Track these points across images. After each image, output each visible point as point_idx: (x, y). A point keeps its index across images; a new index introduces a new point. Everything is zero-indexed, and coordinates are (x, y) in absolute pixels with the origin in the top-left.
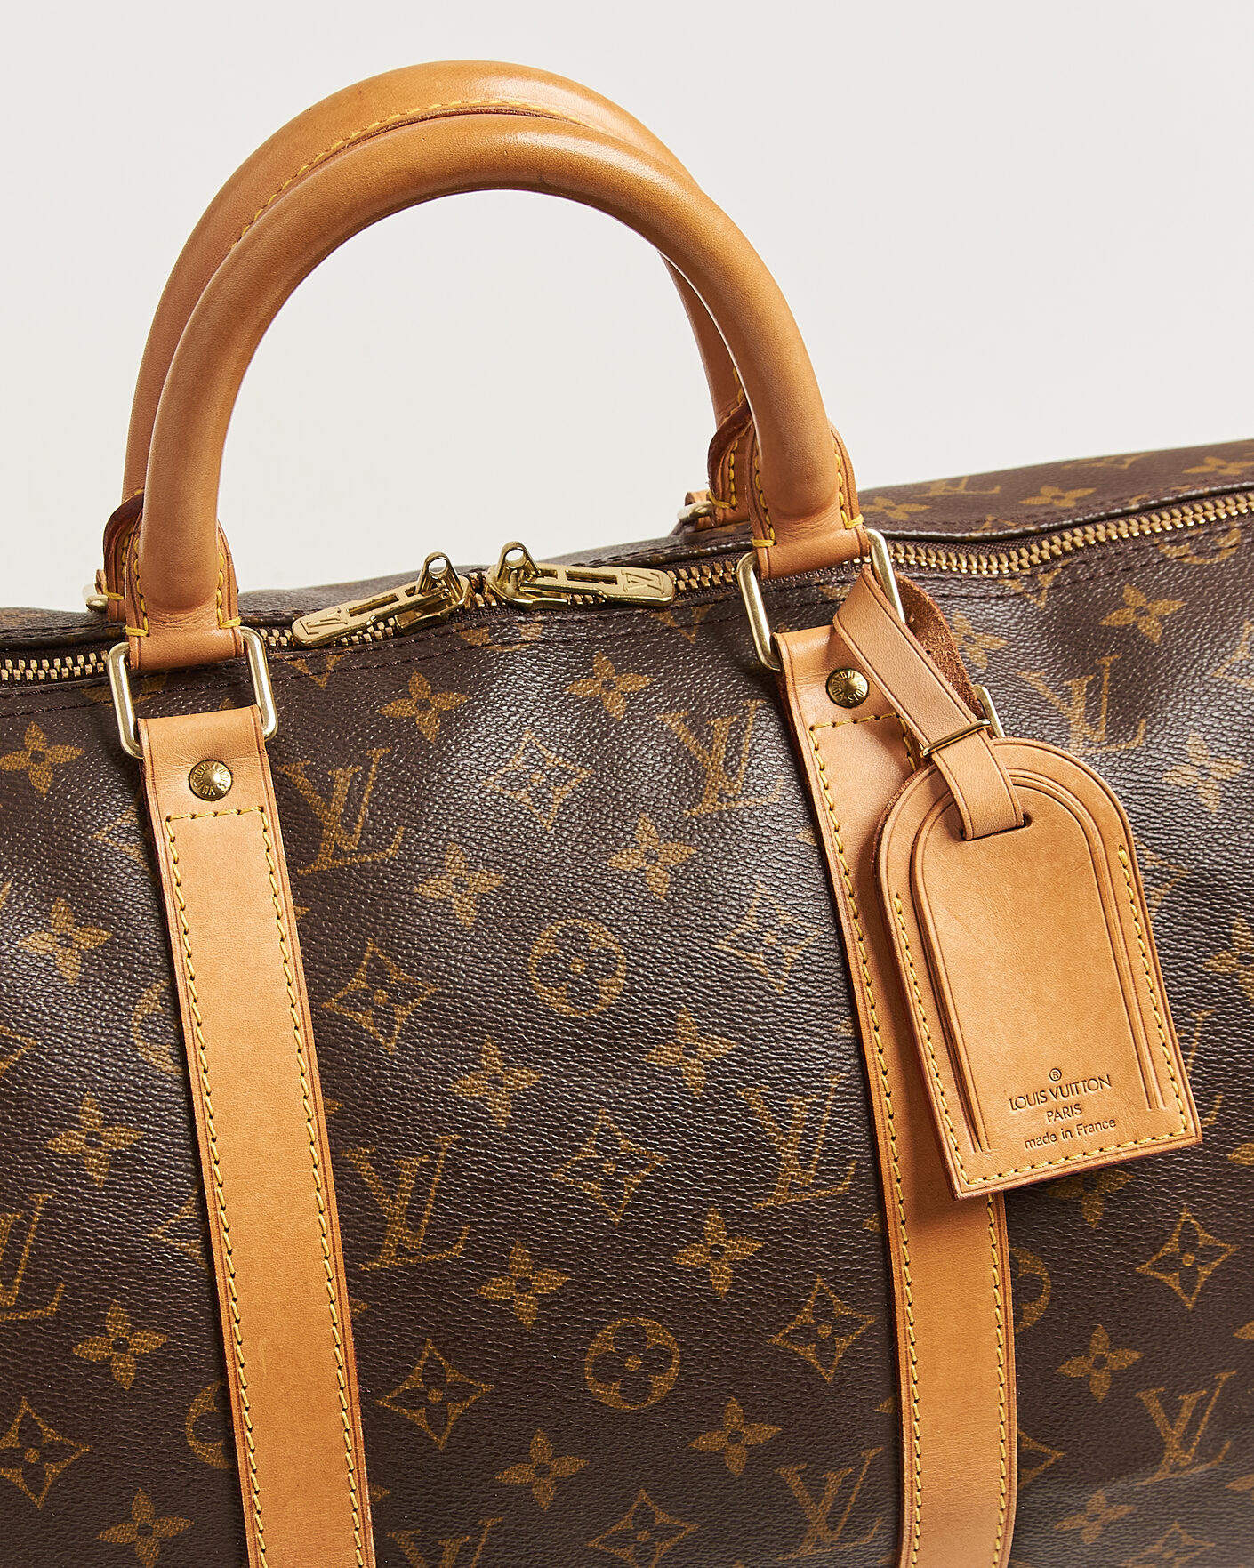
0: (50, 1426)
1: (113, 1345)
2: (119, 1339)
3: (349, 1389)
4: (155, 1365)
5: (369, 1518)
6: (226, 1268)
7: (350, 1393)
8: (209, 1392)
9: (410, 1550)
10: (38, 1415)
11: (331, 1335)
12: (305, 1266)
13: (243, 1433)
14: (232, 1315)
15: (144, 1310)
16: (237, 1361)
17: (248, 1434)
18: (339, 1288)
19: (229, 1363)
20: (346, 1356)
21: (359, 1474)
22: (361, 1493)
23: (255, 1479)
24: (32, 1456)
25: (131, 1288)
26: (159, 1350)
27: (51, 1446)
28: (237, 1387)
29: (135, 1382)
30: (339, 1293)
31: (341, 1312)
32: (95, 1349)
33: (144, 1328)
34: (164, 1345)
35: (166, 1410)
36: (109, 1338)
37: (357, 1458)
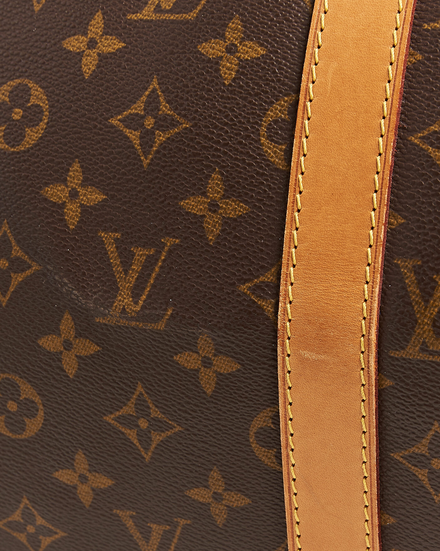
0: (168, 102)
1: (226, 48)
2: (233, 45)
3: (390, 118)
4: (252, 70)
5: (382, 236)
6: (322, 5)
7: (389, 122)
8: (285, 102)
9: (410, 278)
10: (162, 92)
11: (386, 71)
12: (381, 14)
13: (301, 137)
14: (316, 40)
15: (256, 26)
16: (310, 77)
17: (304, 140)
18: (402, 36)
19: (304, 77)
20: (394, 90)
21: (381, 194)
22: (379, 212)
23: (301, 180)
24: (149, 122)
25: (252, 9)
26: (259, 58)
27: (165, 118)
28: (305, 98)
29: (234, 80)
30: (401, 39)
31: (399, 54)
32: (213, 49)
33: (252, 40)
34: (262, 55)
35: (252, 108)
36: (225, 42)
37: (383, 179)
